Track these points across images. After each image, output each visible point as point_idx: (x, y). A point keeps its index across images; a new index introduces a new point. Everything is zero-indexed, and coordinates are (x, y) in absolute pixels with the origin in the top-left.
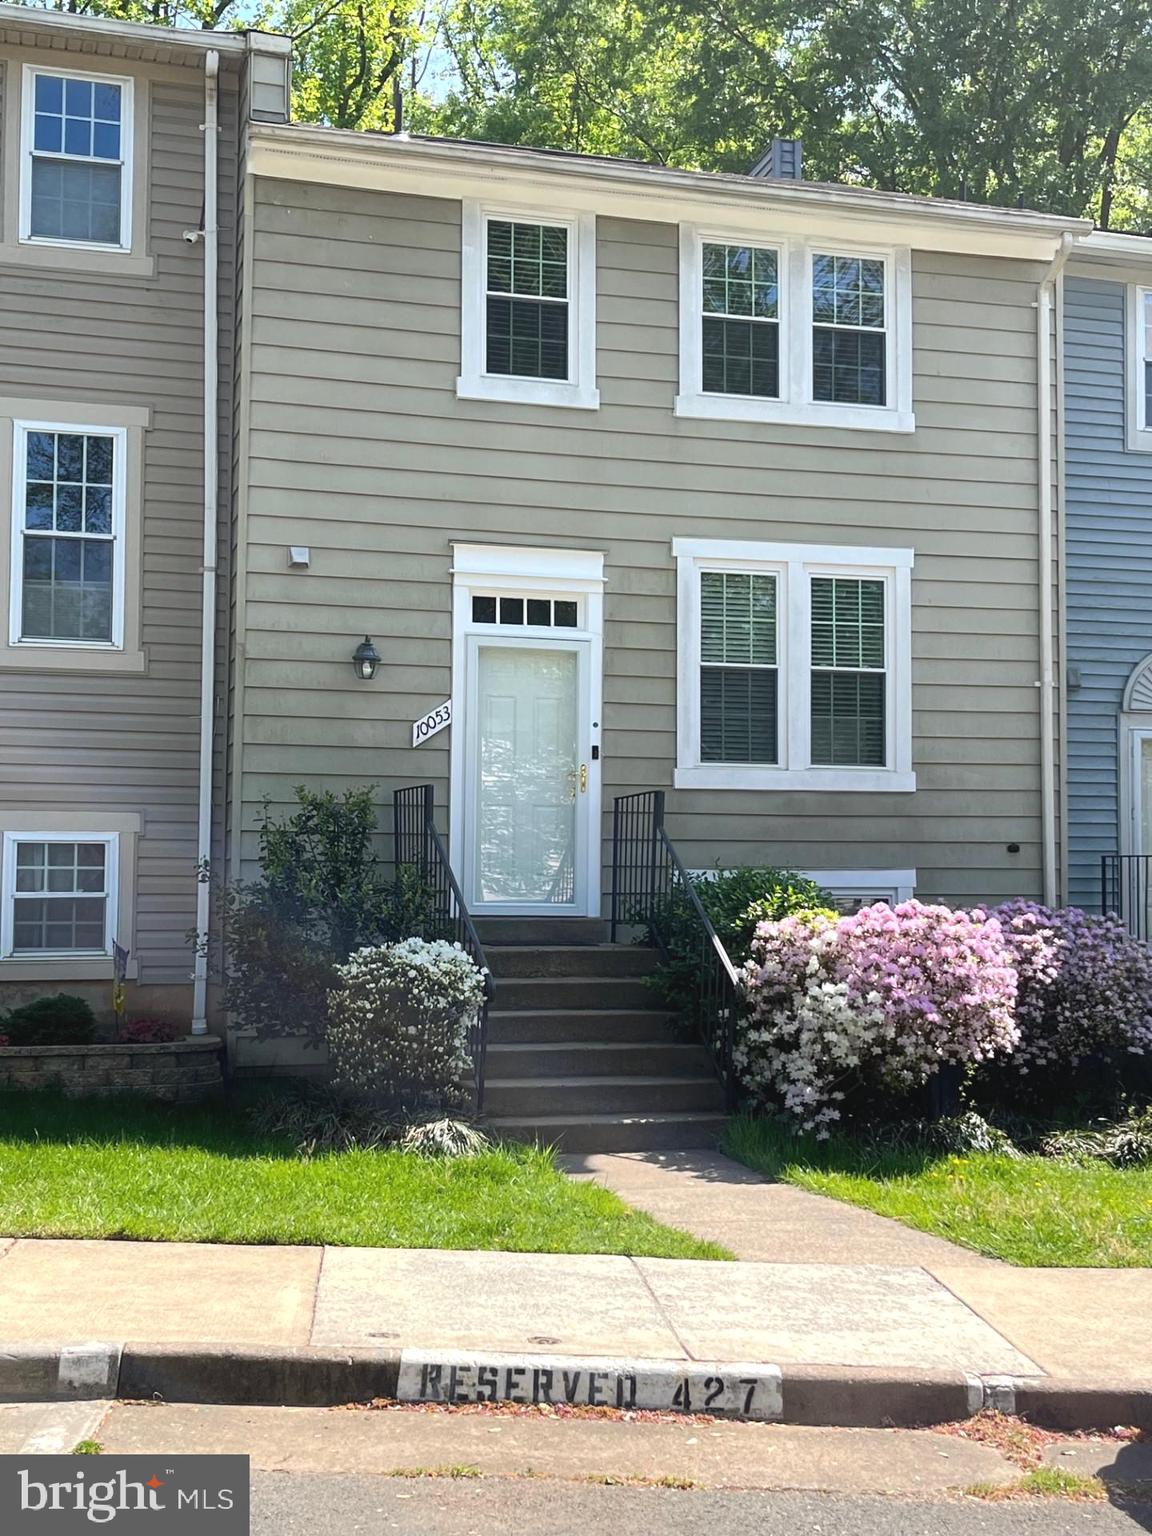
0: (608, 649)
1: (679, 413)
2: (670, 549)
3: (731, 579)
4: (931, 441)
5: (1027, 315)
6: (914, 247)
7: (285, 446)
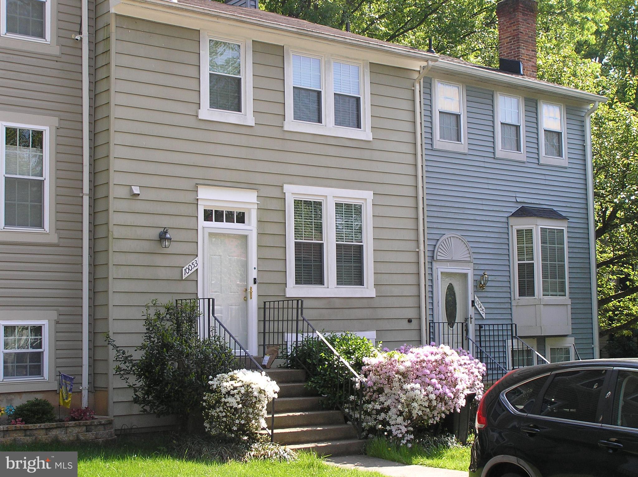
0: (259, 234)
1: (286, 128)
2: (282, 189)
3: (305, 202)
4: (378, 145)
5: (410, 92)
6: (371, 62)
7: (129, 139)
